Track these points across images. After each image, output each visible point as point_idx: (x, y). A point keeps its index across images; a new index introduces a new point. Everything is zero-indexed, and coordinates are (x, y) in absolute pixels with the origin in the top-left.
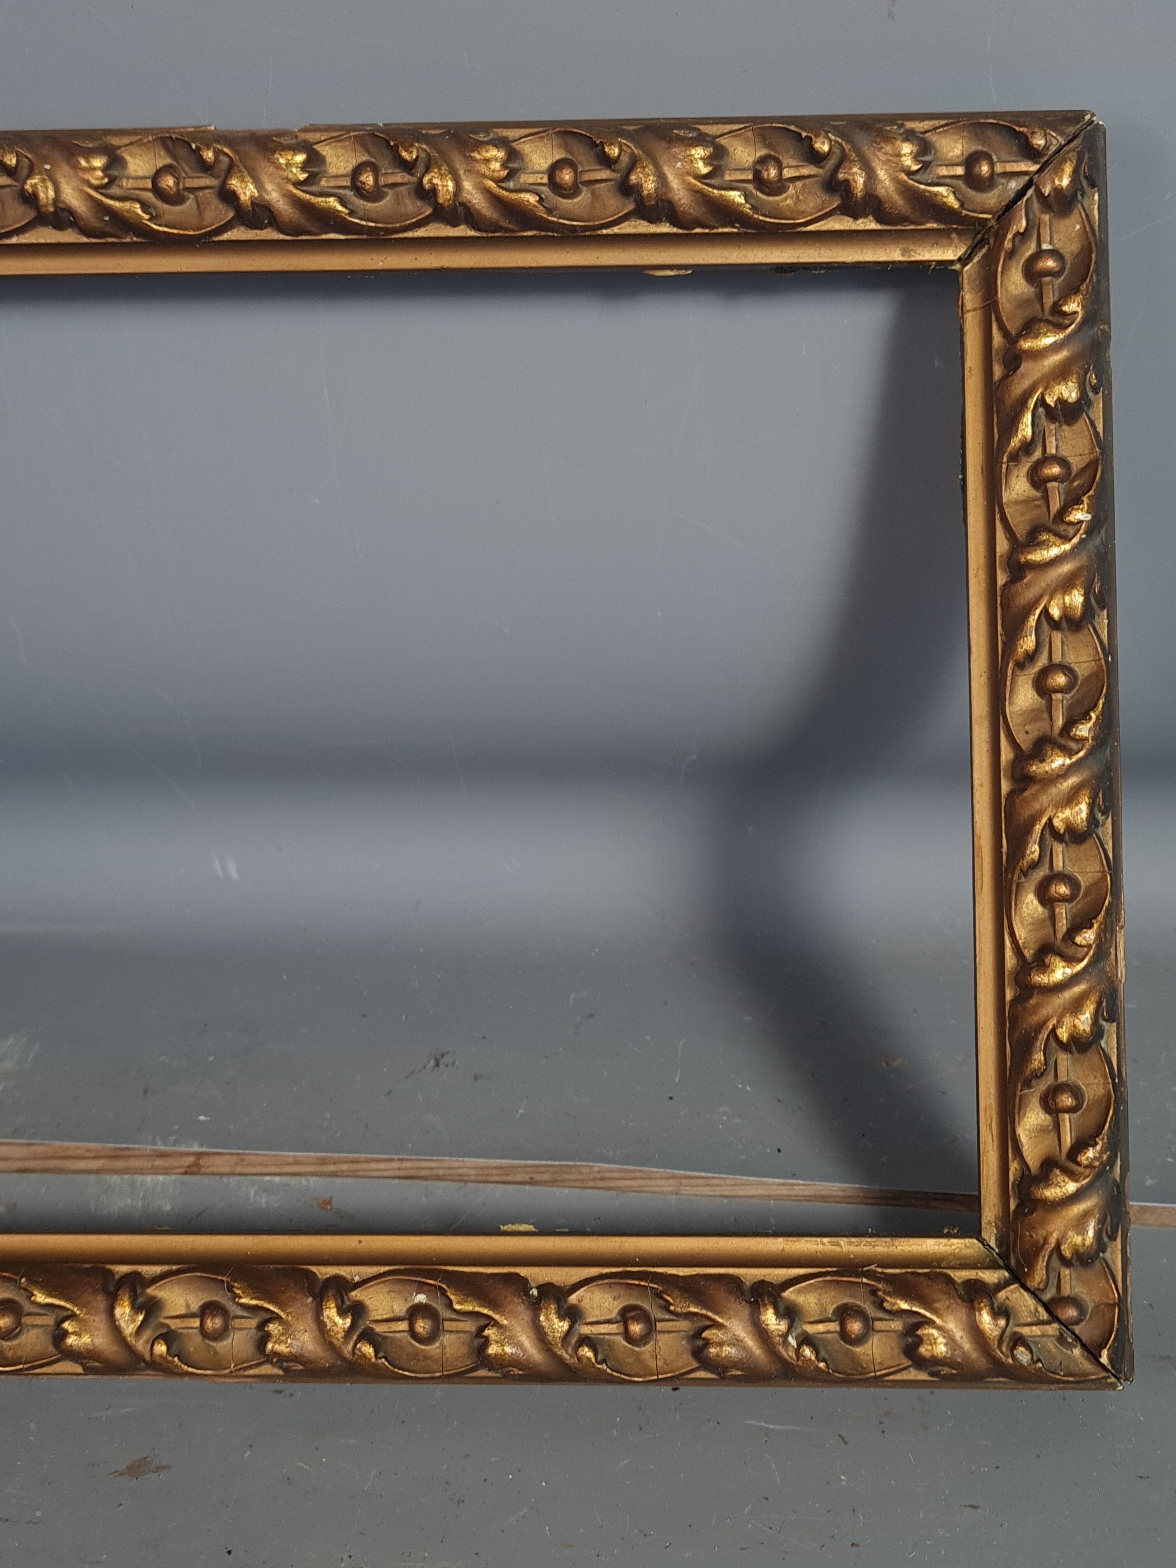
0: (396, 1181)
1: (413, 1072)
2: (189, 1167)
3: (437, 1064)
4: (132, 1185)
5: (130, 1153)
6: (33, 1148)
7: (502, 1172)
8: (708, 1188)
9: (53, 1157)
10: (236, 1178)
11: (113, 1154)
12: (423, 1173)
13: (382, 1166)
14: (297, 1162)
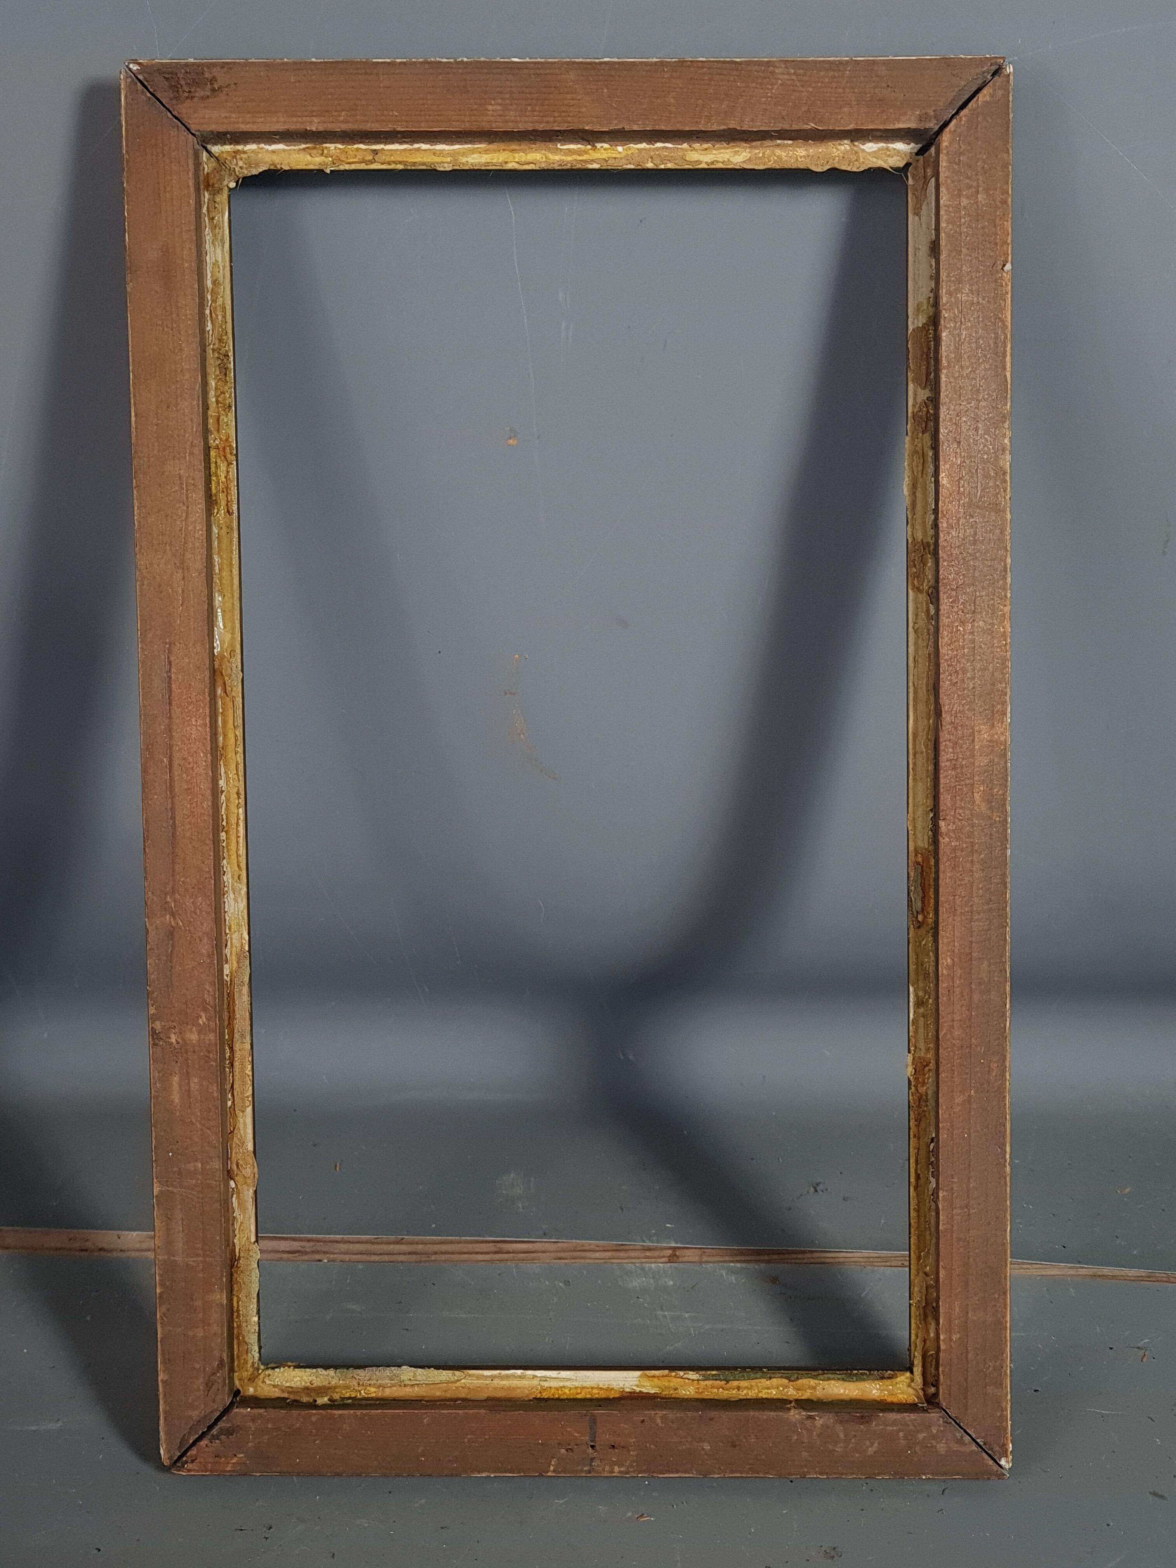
1: (801, 1195)
2: (670, 1256)
3: (816, 1191)
4: (642, 1268)
5: (627, 1247)
6: (559, 1244)
7: (879, 1260)
9: (575, 1251)
10: (711, 1264)
11: (615, 1248)
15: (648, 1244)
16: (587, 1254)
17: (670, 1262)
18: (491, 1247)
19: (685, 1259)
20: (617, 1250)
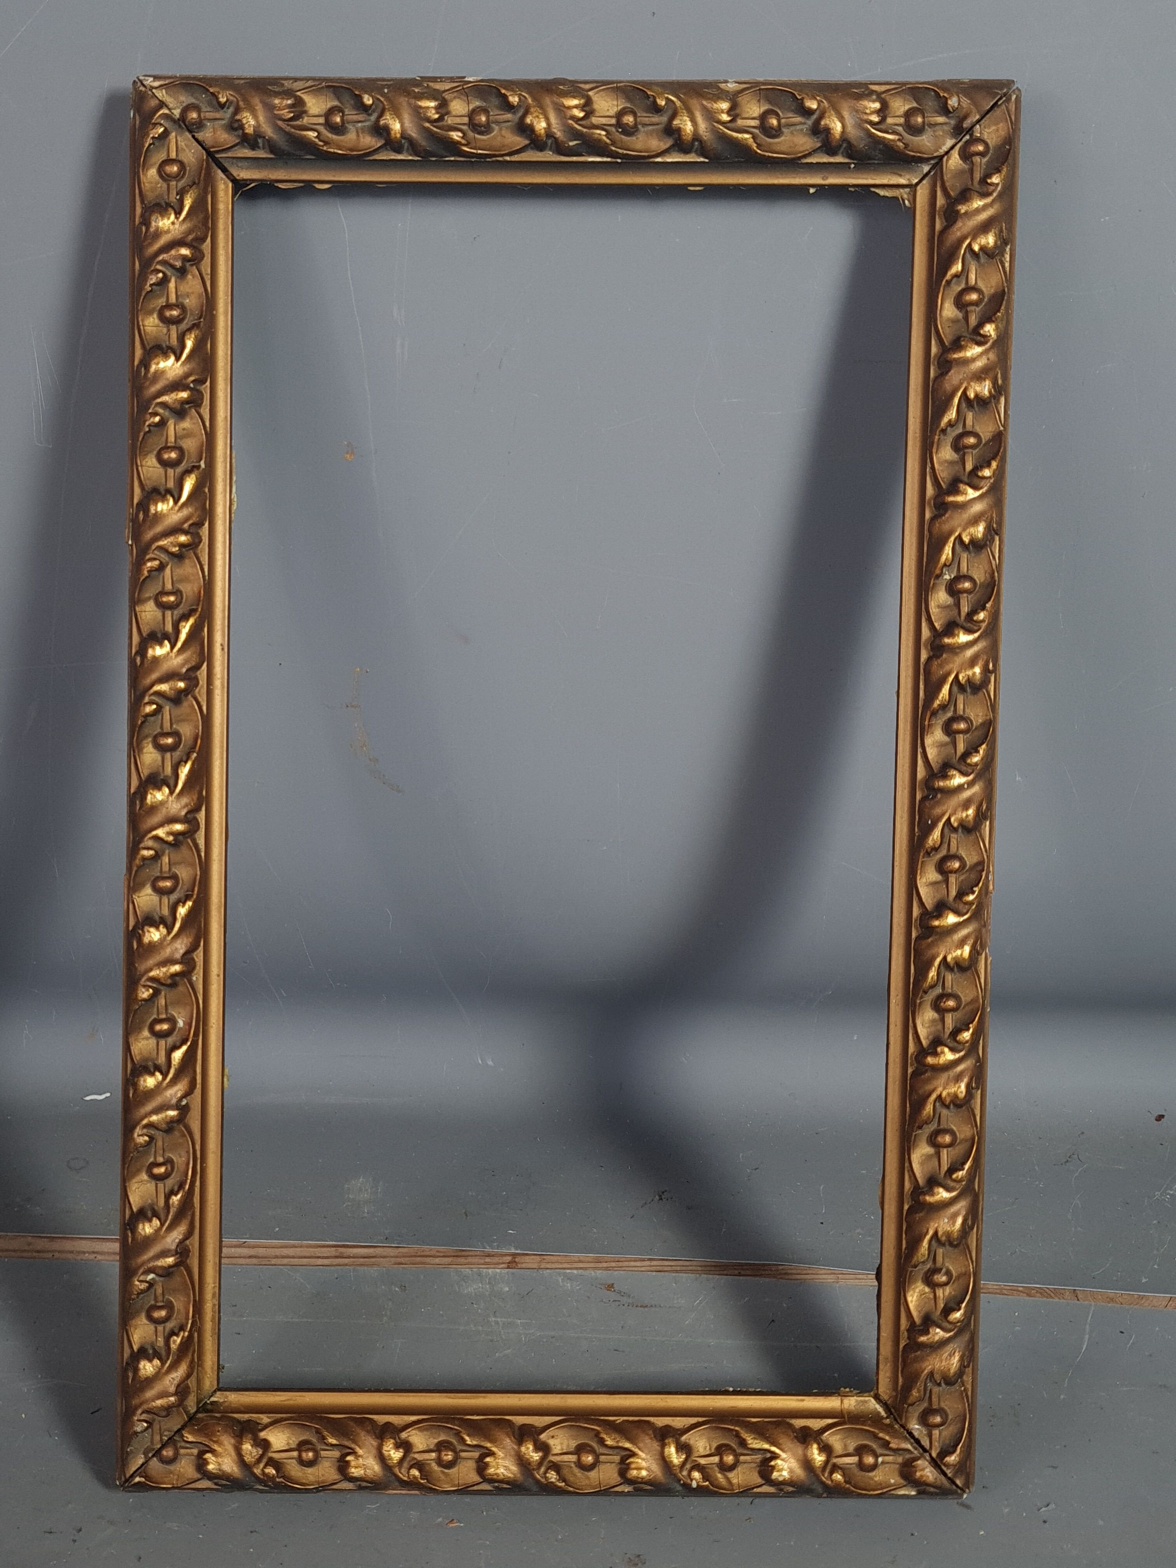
0: (654, 1273)
1: (646, 1203)
2: (509, 1263)
3: (661, 1199)
4: (480, 1275)
5: (466, 1253)
6: (400, 1250)
8: (857, 1281)
9: (415, 1256)
10: (548, 1271)
11: (454, 1254)
12: (666, 1269)
13: (638, 1264)
14: (580, 1262)
15: (488, 1250)
16: (428, 1260)
17: (508, 1268)
18: (332, 1252)
19: (524, 1266)
20: (457, 1256)
